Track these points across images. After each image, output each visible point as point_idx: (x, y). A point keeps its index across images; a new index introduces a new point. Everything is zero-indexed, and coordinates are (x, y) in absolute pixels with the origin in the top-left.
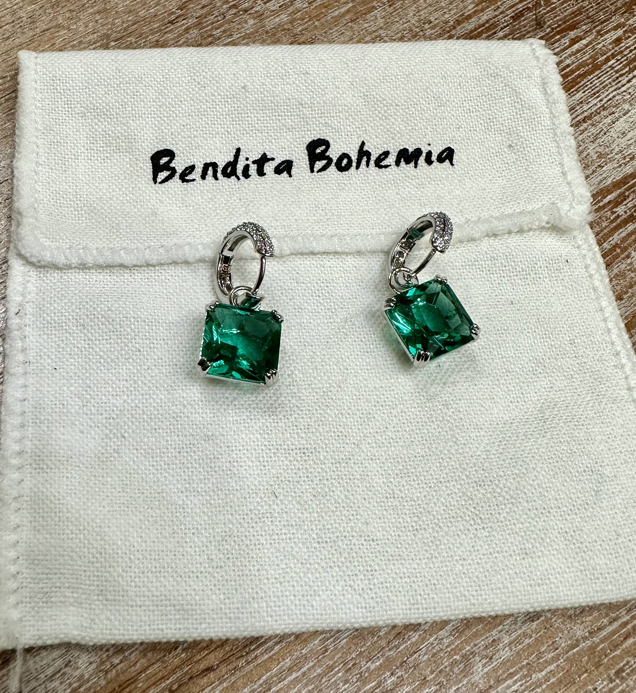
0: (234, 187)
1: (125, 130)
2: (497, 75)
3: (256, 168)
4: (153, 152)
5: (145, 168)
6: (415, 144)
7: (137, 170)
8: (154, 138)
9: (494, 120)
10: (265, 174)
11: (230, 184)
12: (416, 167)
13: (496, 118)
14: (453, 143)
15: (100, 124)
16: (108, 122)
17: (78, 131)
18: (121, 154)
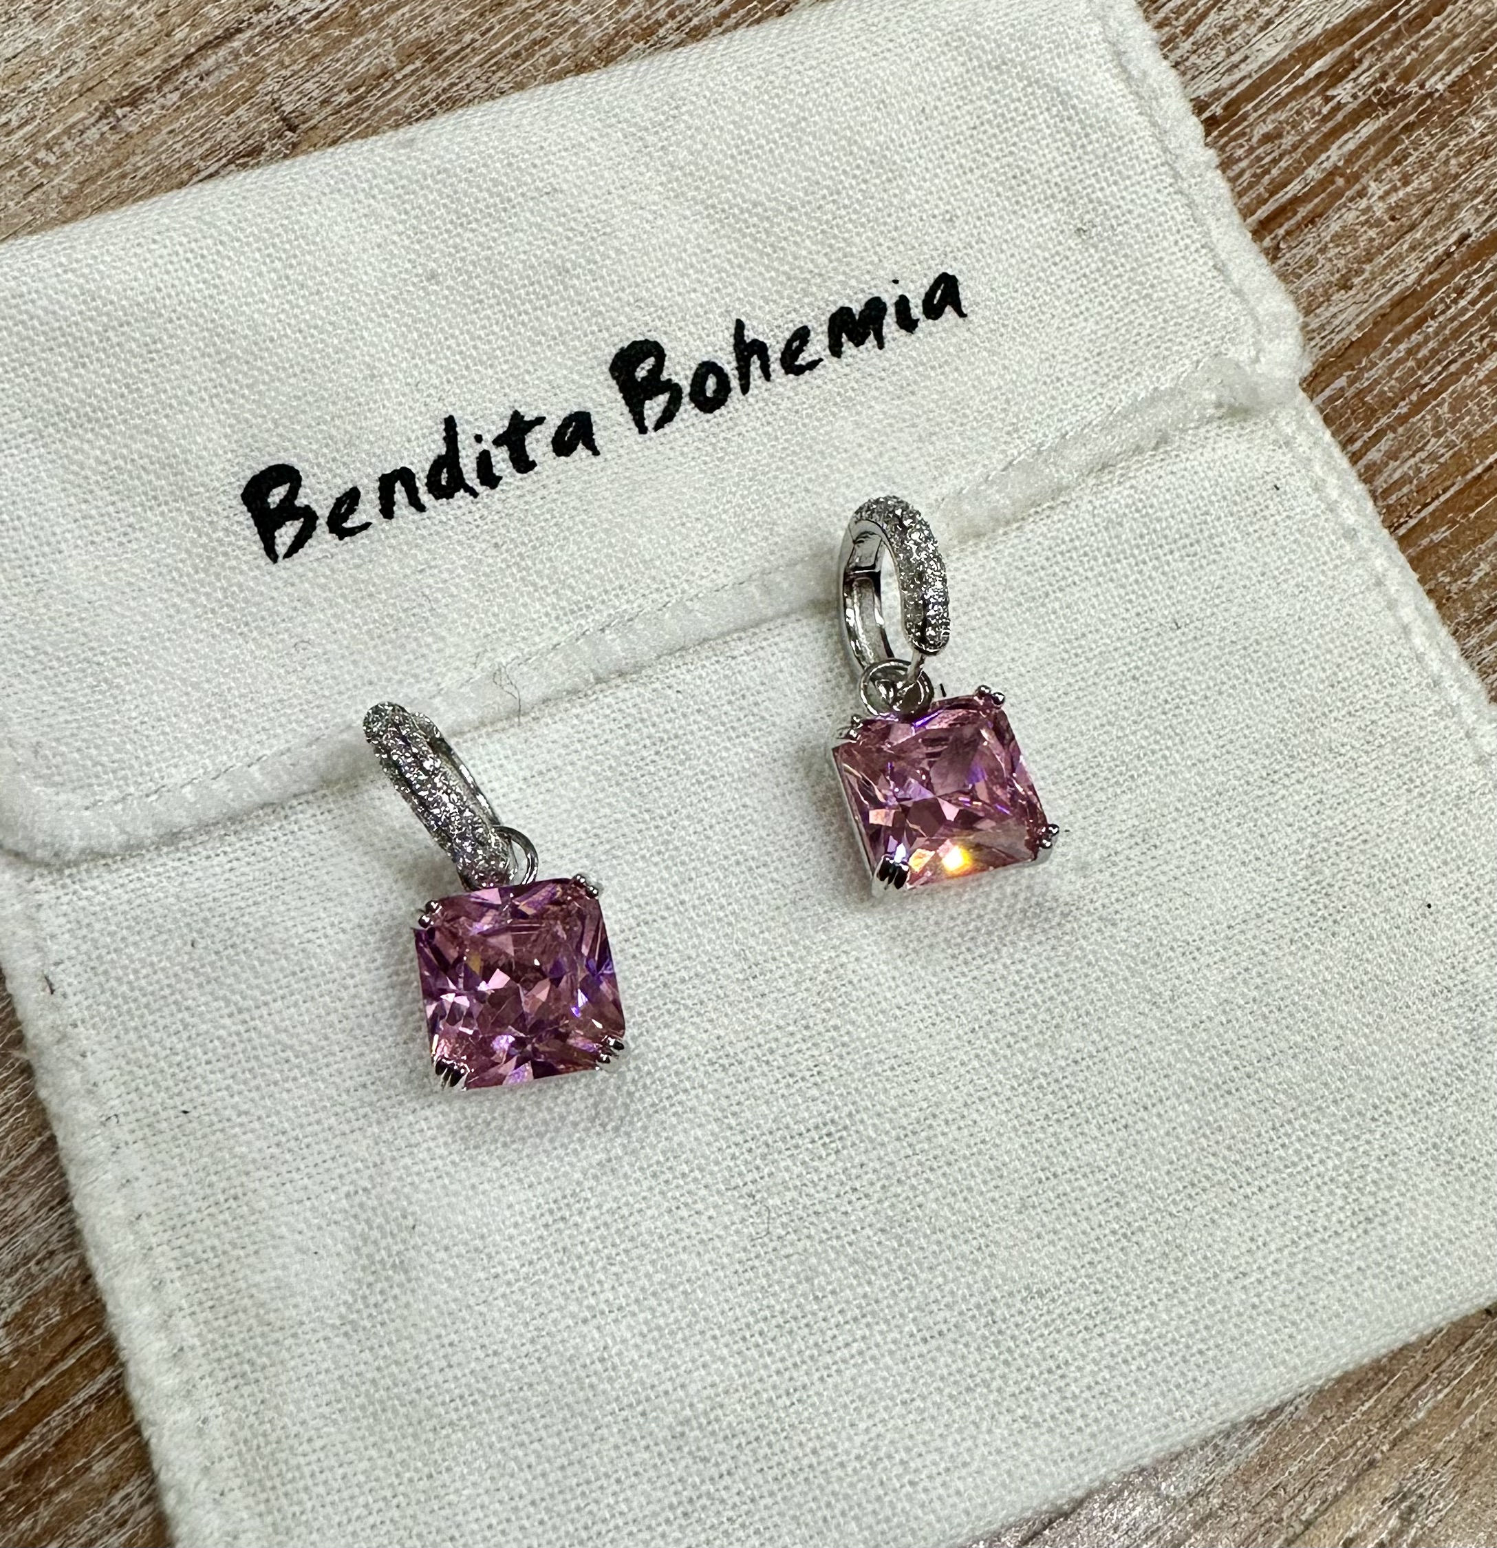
0: (469, 518)
1: (153, 446)
2: (1004, 63)
3: (506, 455)
4: (244, 483)
5: (236, 528)
6: (863, 291)
7: (219, 540)
8: (234, 446)
9: (1028, 177)
10: (533, 465)
11: (459, 513)
12: (881, 345)
13: (1029, 171)
14: (949, 260)
15: (86, 446)
16: (104, 437)
17: (36, 480)
18: (164, 508)
